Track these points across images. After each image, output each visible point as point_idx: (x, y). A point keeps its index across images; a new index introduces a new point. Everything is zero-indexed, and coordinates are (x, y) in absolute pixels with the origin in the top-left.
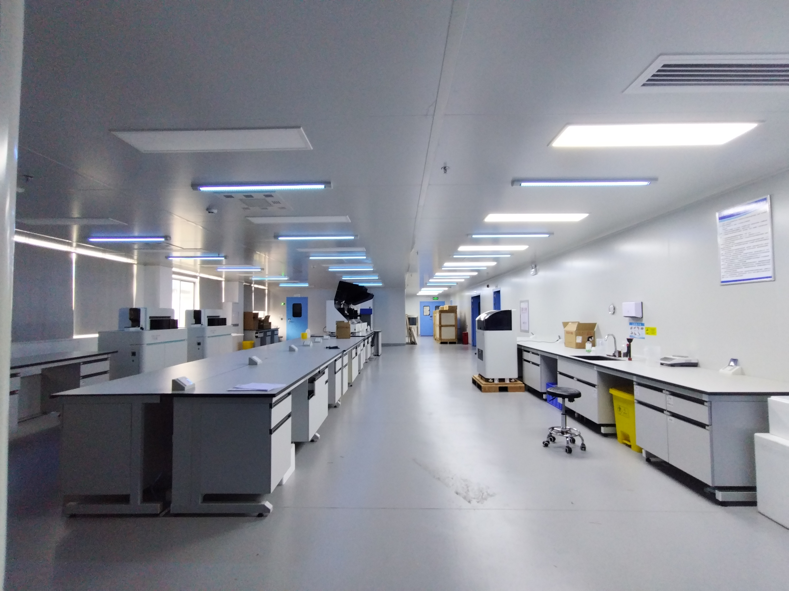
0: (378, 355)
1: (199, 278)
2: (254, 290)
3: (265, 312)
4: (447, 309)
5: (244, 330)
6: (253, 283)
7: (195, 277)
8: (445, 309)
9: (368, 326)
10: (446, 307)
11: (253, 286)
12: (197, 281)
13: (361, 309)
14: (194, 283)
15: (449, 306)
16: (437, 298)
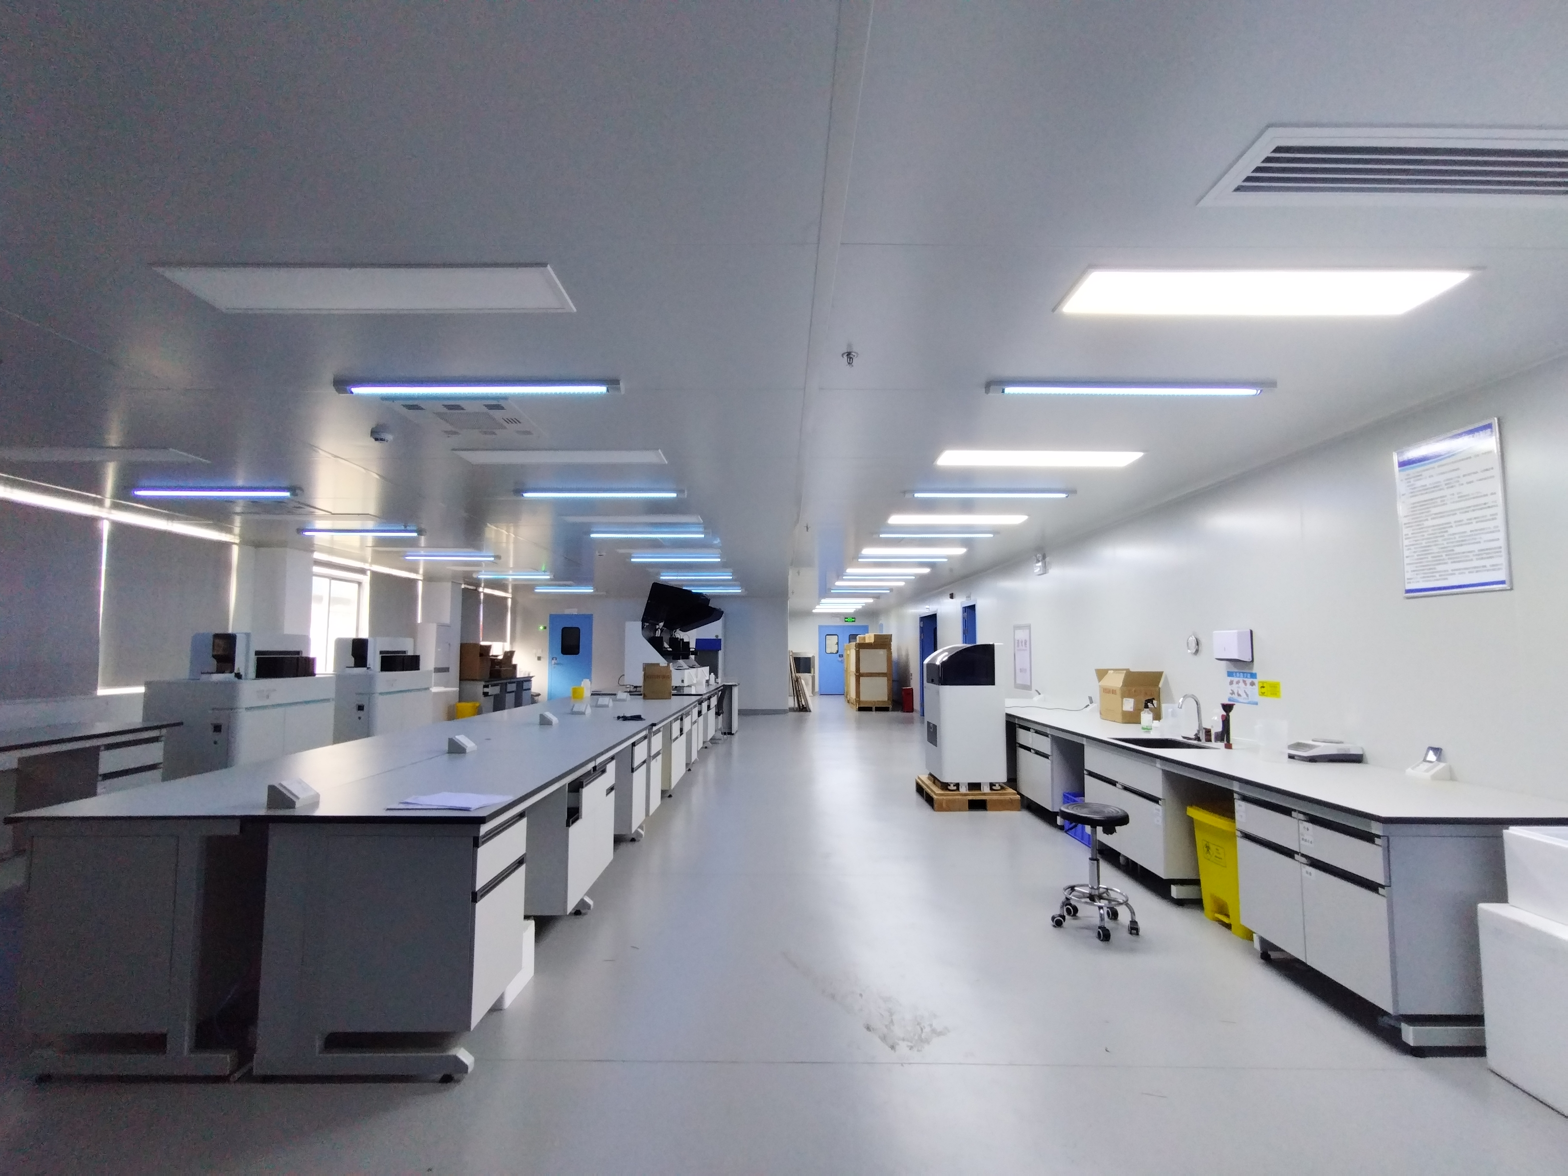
0: (730, 733)
1: (369, 573)
2: (483, 598)
3: (505, 643)
4: (872, 641)
5: (460, 680)
6: (483, 585)
7: (362, 571)
8: (867, 641)
9: (710, 674)
10: (870, 637)
11: (483, 592)
12: (366, 579)
13: (697, 639)
14: (360, 584)
15: (875, 635)
16: (853, 620)
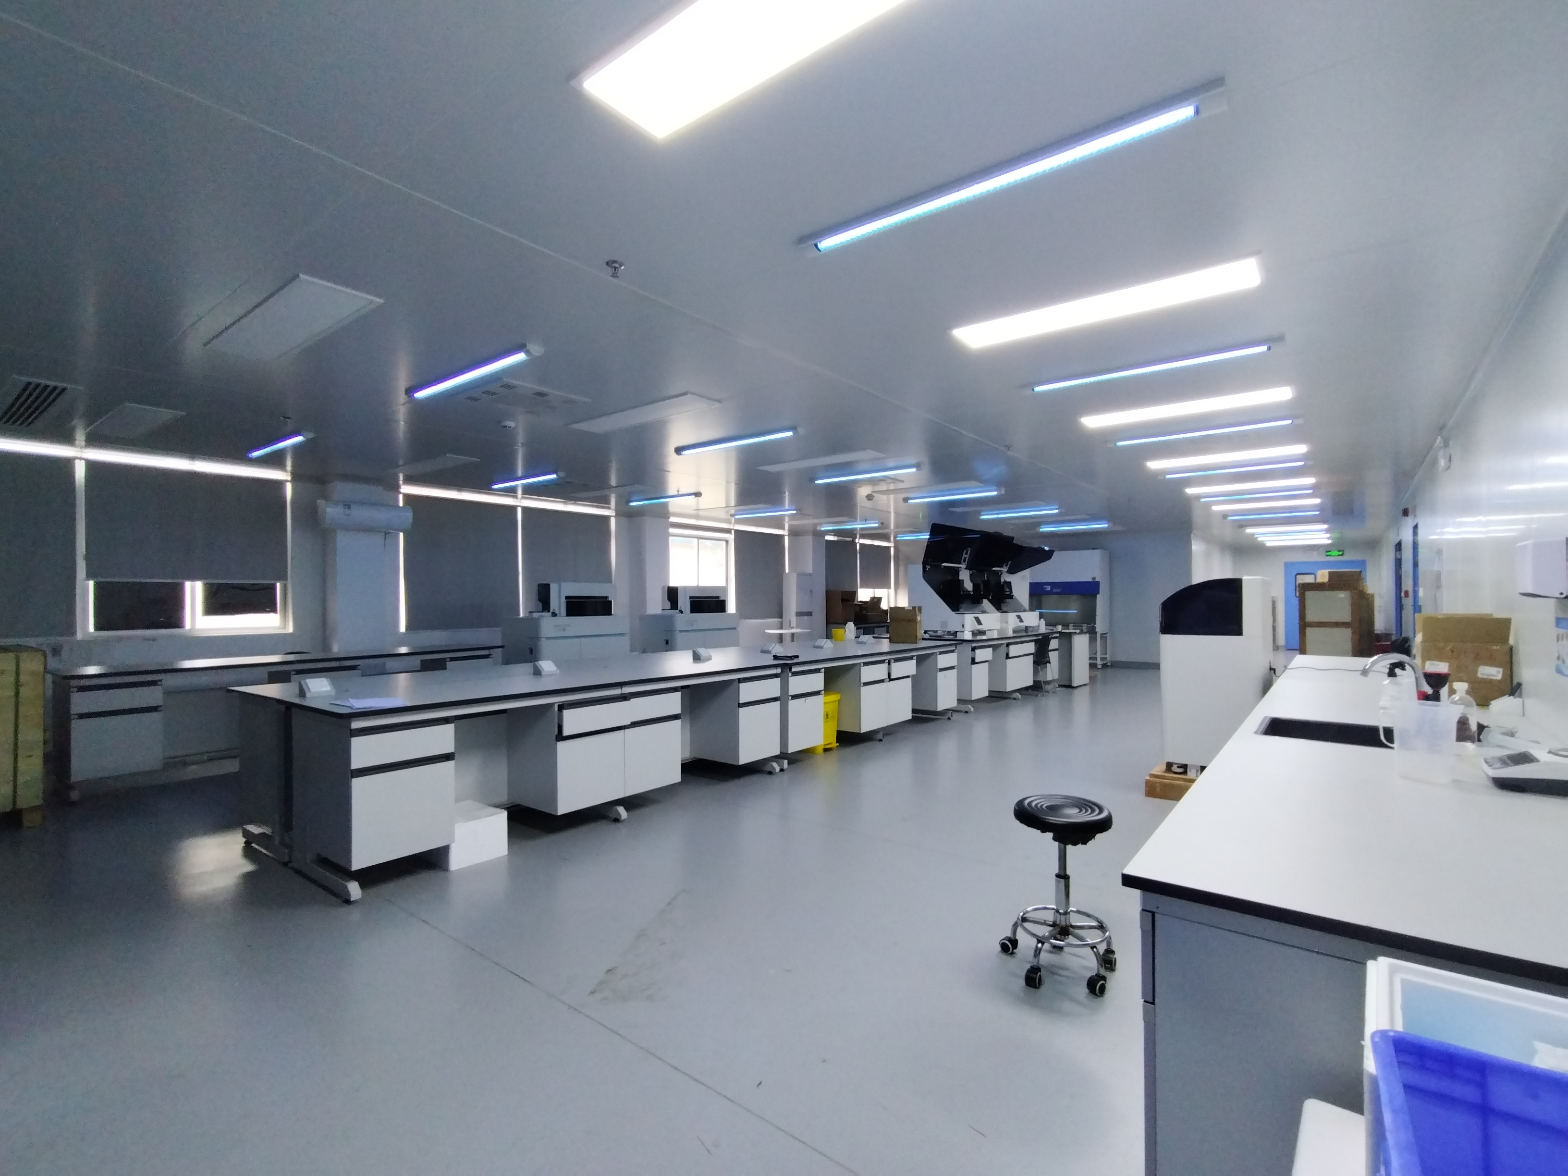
0: (1069, 686)
1: (733, 531)
2: (860, 549)
6: (858, 536)
7: (728, 531)
11: (858, 543)
12: (731, 537)
14: (727, 542)
16: (1340, 553)
